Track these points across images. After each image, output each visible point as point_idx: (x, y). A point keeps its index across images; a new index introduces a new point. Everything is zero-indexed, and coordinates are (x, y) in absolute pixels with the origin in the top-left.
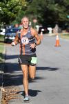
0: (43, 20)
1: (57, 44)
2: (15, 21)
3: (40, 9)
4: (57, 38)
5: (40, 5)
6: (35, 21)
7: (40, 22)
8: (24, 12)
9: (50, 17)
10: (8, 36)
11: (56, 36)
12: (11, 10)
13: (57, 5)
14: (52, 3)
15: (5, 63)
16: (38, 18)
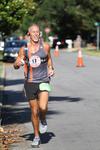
0: (58, 29)
1: (80, 64)
2: (19, 31)
3: (54, 13)
4: (80, 55)
5: (55, 7)
6: (48, 30)
7: (54, 32)
8: (32, 18)
9: (69, 25)
10: (9, 52)
11: (77, 51)
12: (12, 15)
13: (79, 7)
14: (72, 5)
15: (4, 92)
16: (52, 26)
